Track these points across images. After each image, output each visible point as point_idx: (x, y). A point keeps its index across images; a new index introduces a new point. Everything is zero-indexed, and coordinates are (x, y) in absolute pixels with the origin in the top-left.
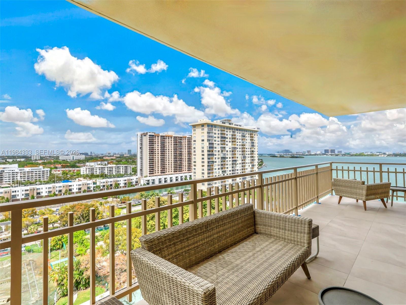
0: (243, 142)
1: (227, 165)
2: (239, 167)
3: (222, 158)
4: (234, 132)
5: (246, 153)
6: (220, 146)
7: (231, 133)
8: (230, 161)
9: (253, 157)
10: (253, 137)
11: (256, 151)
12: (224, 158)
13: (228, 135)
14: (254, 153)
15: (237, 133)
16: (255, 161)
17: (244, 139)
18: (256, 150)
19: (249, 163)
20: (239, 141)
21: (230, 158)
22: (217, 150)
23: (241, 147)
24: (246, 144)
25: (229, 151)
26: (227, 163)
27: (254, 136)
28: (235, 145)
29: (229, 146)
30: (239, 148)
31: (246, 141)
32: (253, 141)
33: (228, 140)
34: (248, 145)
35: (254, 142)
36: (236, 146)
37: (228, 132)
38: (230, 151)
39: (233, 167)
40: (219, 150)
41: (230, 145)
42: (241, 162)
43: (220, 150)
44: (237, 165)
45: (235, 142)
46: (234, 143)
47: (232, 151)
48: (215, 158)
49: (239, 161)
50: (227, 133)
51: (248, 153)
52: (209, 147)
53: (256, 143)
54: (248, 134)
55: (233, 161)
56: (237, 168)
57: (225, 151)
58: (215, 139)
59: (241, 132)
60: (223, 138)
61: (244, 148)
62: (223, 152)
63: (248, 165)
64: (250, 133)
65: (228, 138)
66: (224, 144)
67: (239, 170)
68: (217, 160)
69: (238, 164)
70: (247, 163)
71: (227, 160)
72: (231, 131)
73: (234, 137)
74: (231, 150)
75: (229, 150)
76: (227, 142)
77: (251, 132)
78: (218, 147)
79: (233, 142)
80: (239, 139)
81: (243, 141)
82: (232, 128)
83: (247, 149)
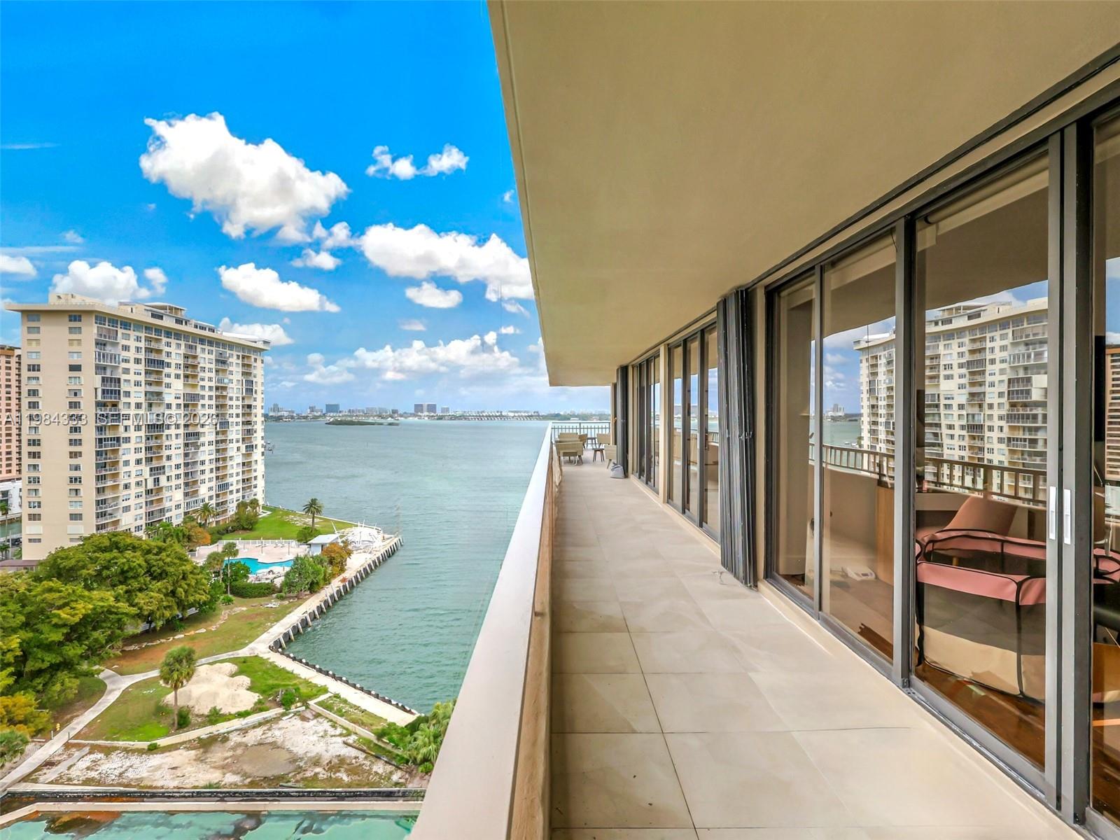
0: (219, 381)
1: (169, 447)
2: (207, 453)
3: (151, 427)
4: (190, 347)
5: (231, 411)
6: (143, 389)
7: (182, 350)
8: (177, 435)
9: (249, 423)
10: (249, 366)
11: (259, 407)
12: (156, 429)
13: (173, 355)
14: (254, 411)
15: (203, 350)
16: (255, 435)
17: (225, 371)
18: (259, 403)
19: (238, 441)
20: (207, 375)
21: (178, 426)
22: (133, 400)
23: (213, 393)
24: (230, 385)
25: (174, 407)
26: (167, 443)
27: (255, 364)
28: (194, 386)
29: (175, 389)
30: (207, 398)
31: (231, 377)
32: (251, 378)
33: (172, 371)
34: (235, 389)
35: (254, 380)
36: (198, 391)
37: (174, 346)
38: (178, 406)
39: (186, 455)
40: (139, 401)
41: (178, 386)
42: (213, 437)
43: (142, 400)
44: (202, 448)
45: (195, 376)
46: (191, 381)
47: (186, 406)
48: (126, 428)
49: (208, 435)
50: (167, 349)
51: (234, 411)
52: (103, 391)
53: (259, 384)
54: (235, 357)
55: (188, 435)
56: (201, 457)
57: (159, 405)
58: (124, 365)
59: (214, 349)
60: (155, 365)
61: (225, 397)
62: (155, 410)
63: (235, 445)
64: (240, 354)
65: (173, 366)
66: (159, 383)
67: (207, 462)
68: (133, 434)
69: (203, 445)
70: (231, 441)
71: (167, 432)
72: (183, 343)
73: (190, 361)
74: (181, 401)
75: (174, 402)
76: (168, 376)
77: (243, 350)
78: (134, 393)
79: (186, 377)
80: (207, 370)
81: (221, 375)
82: (186, 336)
83: (231, 399)
